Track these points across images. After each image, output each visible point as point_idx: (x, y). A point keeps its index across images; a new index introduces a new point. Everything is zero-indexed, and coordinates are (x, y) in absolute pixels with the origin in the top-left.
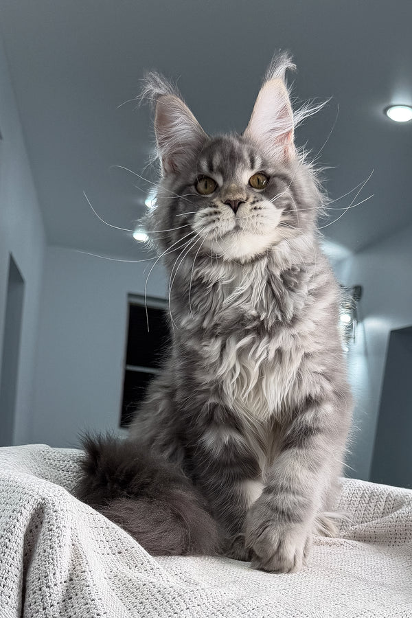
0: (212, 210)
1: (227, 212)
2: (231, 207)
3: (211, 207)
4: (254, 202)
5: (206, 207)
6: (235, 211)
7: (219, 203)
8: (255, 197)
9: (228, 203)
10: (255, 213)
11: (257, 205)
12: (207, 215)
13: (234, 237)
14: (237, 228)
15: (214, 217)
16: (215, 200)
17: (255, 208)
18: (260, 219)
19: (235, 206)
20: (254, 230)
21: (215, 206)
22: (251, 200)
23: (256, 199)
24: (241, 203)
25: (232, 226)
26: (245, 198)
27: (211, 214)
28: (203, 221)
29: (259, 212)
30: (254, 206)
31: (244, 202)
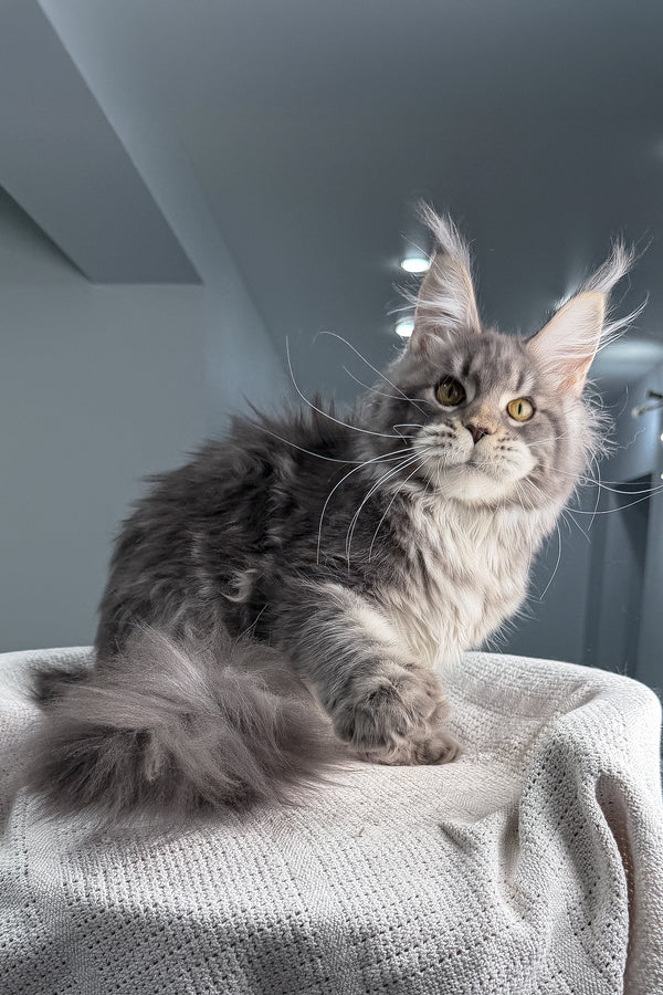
0: (448, 429)
1: (465, 439)
2: (472, 434)
3: (447, 425)
4: (504, 439)
5: (440, 424)
6: (476, 440)
7: (457, 424)
8: (507, 434)
9: (470, 428)
10: (500, 452)
11: (507, 444)
12: (436, 434)
14: (471, 463)
15: (446, 440)
16: (454, 418)
17: (502, 448)
19: (478, 434)
20: (491, 474)
21: (452, 426)
22: (502, 435)
23: (508, 436)
24: (487, 433)
25: (464, 458)
26: (493, 429)
27: (443, 435)
28: (429, 440)
29: (506, 453)
30: (502, 444)
31: (491, 434)
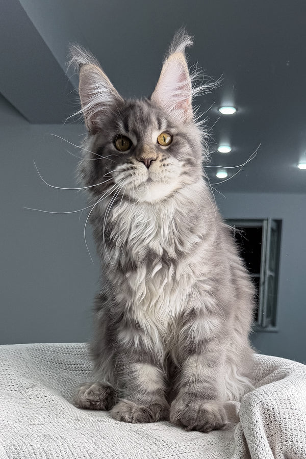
0: (130, 165)
1: (141, 167)
2: (144, 163)
3: (128, 163)
4: (163, 160)
5: (123, 163)
6: (148, 167)
7: (134, 161)
8: (163, 156)
9: (143, 161)
10: (163, 168)
11: (165, 162)
12: (124, 170)
13: (147, 188)
14: (149, 180)
15: (131, 172)
16: (131, 158)
17: (164, 165)
18: (167, 174)
19: (148, 163)
20: (163, 182)
21: (131, 163)
22: (160, 158)
23: (164, 157)
24: (152, 161)
25: (145, 178)
26: (155, 158)
27: (128, 169)
28: (122, 175)
29: (167, 167)
30: (162, 163)
31: (155, 160)
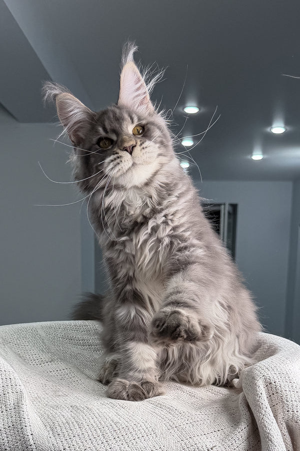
0: (115, 156)
1: (126, 155)
2: (126, 150)
3: (114, 154)
4: (141, 144)
5: (110, 155)
6: (131, 153)
7: (119, 151)
10: (144, 151)
11: (144, 145)
12: (112, 161)
14: (134, 164)
15: (118, 161)
16: (115, 150)
17: (143, 148)
18: (148, 155)
19: (130, 150)
20: (147, 163)
21: (117, 153)
22: (139, 143)
23: (142, 142)
24: (133, 147)
25: (130, 164)
26: (135, 144)
27: (115, 159)
28: (111, 165)
29: (146, 150)
30: (142, 147)
31: (135, 146)
